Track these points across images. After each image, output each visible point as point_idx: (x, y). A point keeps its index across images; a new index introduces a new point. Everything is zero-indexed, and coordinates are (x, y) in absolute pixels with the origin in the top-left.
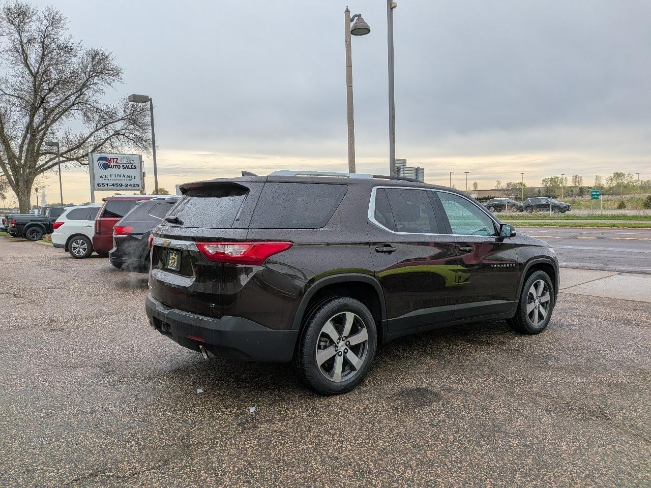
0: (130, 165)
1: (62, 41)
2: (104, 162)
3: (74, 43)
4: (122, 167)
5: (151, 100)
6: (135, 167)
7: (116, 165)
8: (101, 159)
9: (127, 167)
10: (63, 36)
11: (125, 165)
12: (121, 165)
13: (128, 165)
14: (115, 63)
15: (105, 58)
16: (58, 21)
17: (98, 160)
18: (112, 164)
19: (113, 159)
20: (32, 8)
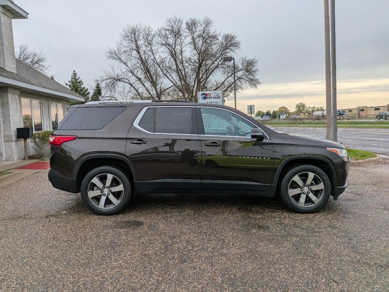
0: (217, 96)
1: (212, 33)
2: (204, 96)
3: (217, 33)
4: (213, 98)
5: (234, 59)
6: (219, 97)
7: (210, 97)
8: (202, 94)
9: (215, 98)
10: (212, 30)
11: (214, 97)
12: (212, 97)
13: (216, 96)
14: (237, 40)
15: (233, 38)
16: (209, 23)
17: (201, 95)
18: (208, 96)
19: (209, 94)
20: (197, 20)
